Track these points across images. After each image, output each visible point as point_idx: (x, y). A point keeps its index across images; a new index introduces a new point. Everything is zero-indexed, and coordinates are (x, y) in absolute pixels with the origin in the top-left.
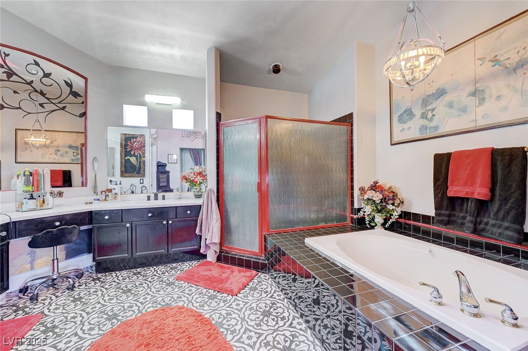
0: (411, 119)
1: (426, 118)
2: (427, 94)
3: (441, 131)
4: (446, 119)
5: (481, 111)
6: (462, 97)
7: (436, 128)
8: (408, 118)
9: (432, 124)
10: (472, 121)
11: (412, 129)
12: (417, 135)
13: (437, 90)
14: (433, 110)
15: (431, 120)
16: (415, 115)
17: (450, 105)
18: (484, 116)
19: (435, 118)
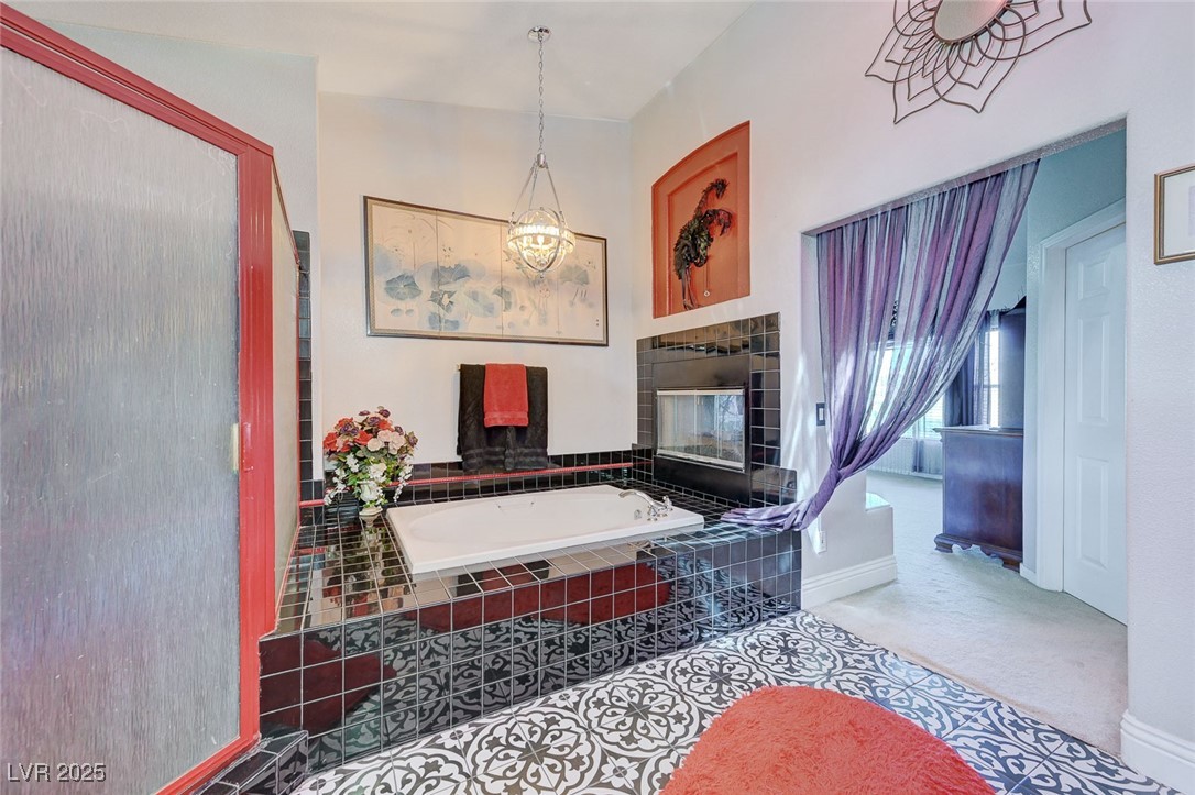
0: (414, 296)
1: (440, 304)
2: (441, 264)
3: (461, 331)
4: (469, 315)
5: (508, 316)
6: (488, 290)
7: (456, 324)
8: (406, 291)
9: (450, 317)
10: (498, 327)
11: (416, 313)
12: (426, 329)
13: (456, 266)
14: (451, 294)
15: (448, 309)
16: (421, 291)
17: (474, 296)
18: (511, 325)
19: (454, 308)
